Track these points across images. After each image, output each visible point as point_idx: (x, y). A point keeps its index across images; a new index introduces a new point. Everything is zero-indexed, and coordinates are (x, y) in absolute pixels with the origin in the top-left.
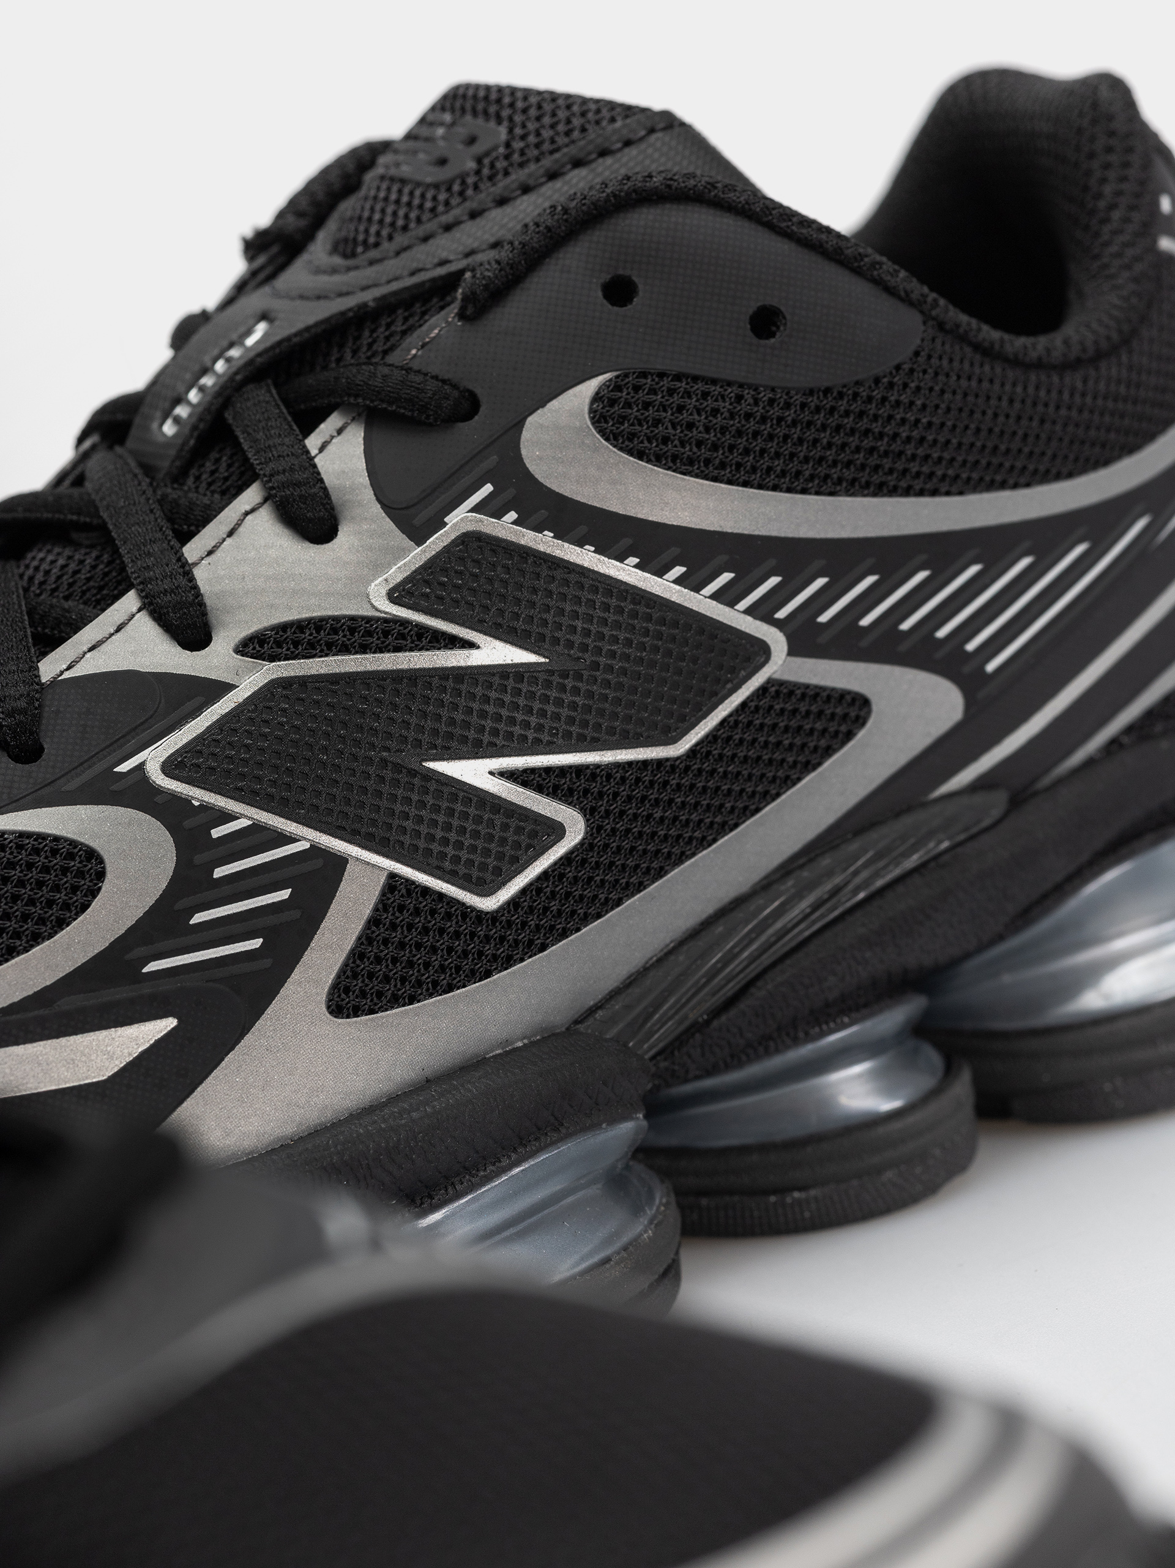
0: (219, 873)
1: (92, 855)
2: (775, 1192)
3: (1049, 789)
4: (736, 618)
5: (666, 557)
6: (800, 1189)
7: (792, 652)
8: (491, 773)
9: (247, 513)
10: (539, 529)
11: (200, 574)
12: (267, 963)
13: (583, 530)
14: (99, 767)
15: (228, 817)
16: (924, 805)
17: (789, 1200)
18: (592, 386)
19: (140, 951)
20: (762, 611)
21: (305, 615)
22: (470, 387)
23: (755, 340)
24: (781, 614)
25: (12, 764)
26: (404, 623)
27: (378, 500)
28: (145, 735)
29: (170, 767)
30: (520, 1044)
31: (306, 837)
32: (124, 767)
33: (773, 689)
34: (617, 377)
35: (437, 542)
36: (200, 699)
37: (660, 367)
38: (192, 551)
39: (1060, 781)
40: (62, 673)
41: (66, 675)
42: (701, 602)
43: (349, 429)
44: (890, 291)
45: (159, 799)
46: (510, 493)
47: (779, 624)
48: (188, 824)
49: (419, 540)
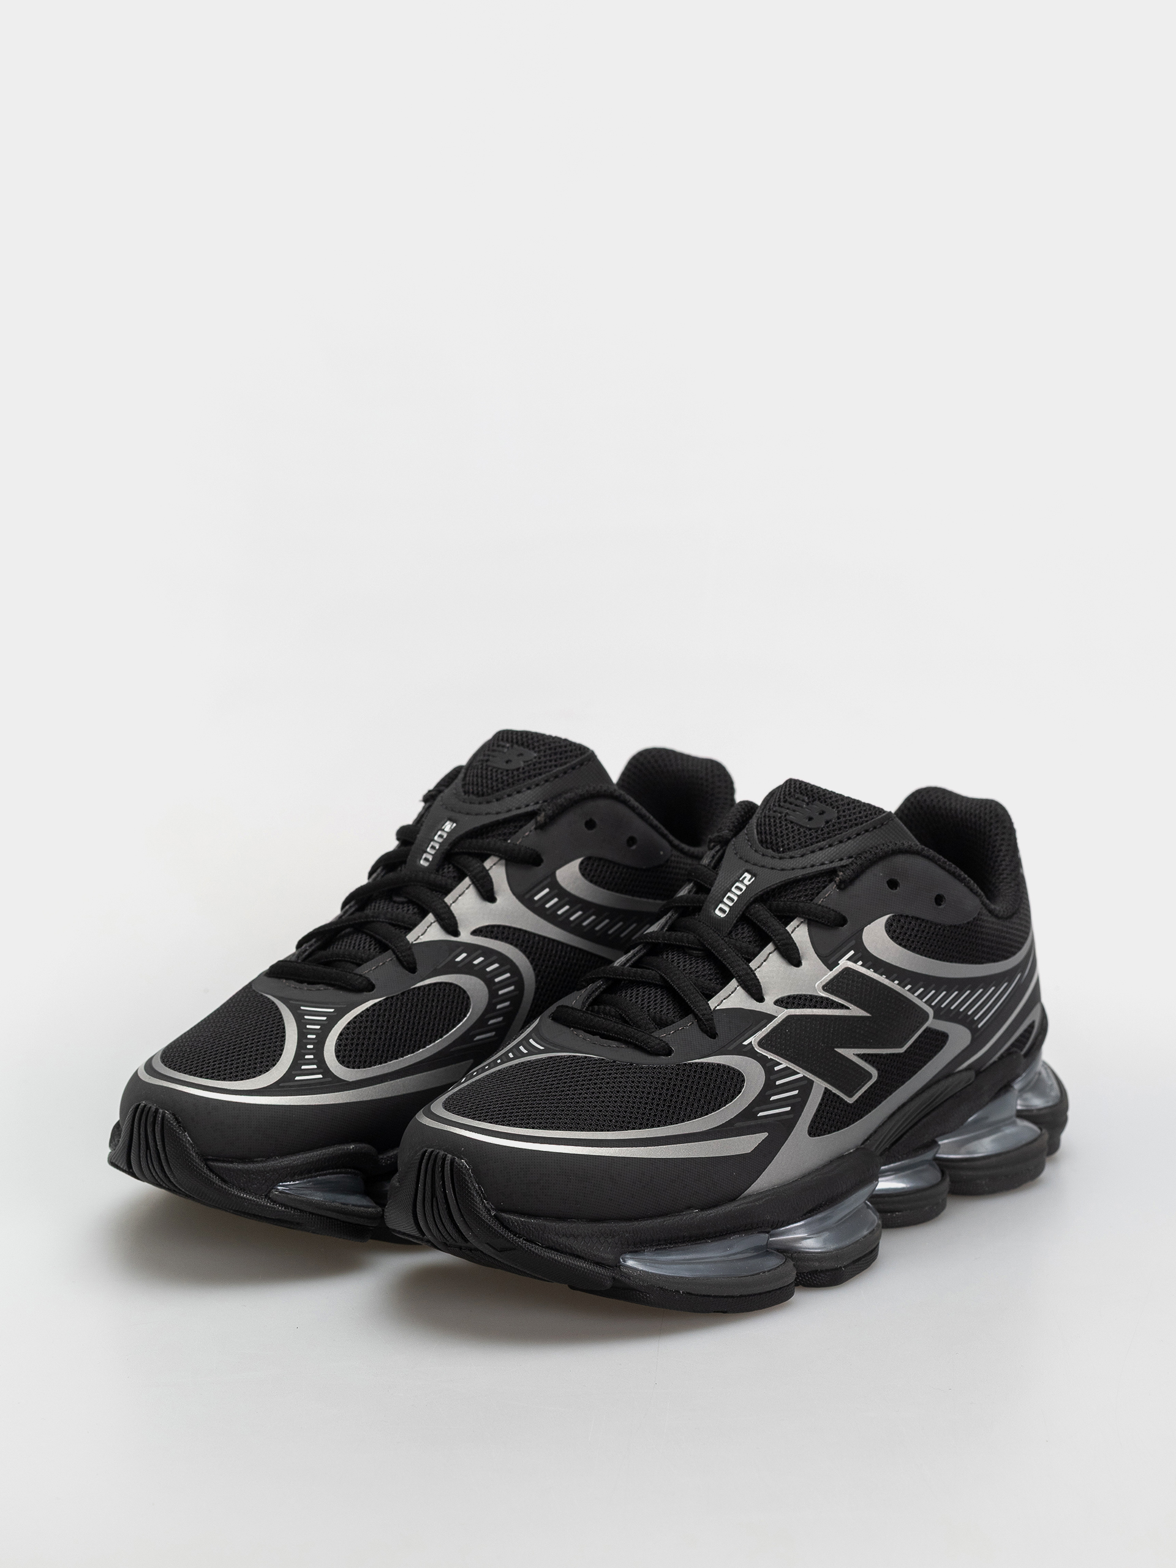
0: (778, 1083)
1: (740, 1074)
2: (889, 1212)
3: (984, 1071)
4: (921, 1004)
5: (906, 982)
6: (898, 1212)
7: (935, 1017)
8: (854, 1054)
9: (770, 953)
10: (869, 968)
11: (757, 973)
12: (791, 1116)
13: (882, 970)
14: (738, 1042)
15: (779, 1064)
16: (954, 1074)
17: (894, 1215)
18: (886, 917)
19: (757, 1109)
20: (928, 1002)
21: (796, 993)
22: (844, 914)
23: (936, 906)
24: (933, 1004)
25: (710, 1039)
26: (827, 999)
27: (816, 953)
28: (750, 1032)
29: (761, 1044)
30: (852, 1151)
31: (802, 1073)
32: (746, 1043)
33: (928, 1030)
34: (893, 916)
35: (837, 970)
36: (765, 1021)
37: (907, 914)
38: (753, 965)
39: (987, 1068)
40: (716, 1007)
41: (718, 1008)
42: (913, 998)
43: (801, 925)
44: (971, 890)
45: (758, 1055)
46: (860, 955)
47: (932, 1007)
48: (768, 1065)
49: (831, 970)
